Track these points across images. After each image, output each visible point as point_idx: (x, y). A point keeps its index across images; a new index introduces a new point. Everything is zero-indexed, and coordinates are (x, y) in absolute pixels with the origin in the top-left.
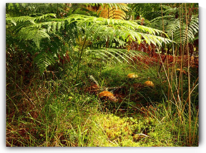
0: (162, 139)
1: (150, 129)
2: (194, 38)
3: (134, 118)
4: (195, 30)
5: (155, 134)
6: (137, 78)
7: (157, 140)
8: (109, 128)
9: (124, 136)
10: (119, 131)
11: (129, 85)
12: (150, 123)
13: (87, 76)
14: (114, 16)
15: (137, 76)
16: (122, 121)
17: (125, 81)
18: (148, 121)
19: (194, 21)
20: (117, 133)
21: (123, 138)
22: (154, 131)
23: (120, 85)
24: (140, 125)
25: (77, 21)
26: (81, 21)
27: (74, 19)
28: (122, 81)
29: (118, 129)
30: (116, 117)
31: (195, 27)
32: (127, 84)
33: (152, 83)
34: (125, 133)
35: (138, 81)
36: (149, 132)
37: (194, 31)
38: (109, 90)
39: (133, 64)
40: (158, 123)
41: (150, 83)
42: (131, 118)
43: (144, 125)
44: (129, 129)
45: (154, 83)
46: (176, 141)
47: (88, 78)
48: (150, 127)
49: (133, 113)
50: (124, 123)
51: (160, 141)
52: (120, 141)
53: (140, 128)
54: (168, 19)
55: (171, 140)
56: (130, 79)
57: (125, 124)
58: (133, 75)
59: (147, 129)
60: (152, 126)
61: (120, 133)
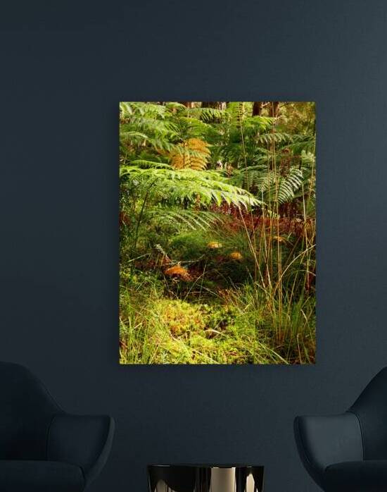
0: (244, 335)
1: (229, 321)
2: (293, 195)
3: (209, 305)
4: (295, 185)
5: (234, 329)
6: (221, 249)
7: (237, 337)
8: (175, 319)
9: (194, 330)
10: (187, 324)
11: (210, 258)
12: (229, 313)
13: (152, 244)
14: (192, 164)
15: (221, 245)
16: (193, 310)
17: (205, 253)
18: (227, 310)
19: (295, 174)
20: (184, 328)
21: (192, 333)
22: (233, 324)
23: (197, 257)
24: (216, 316)
25: (131, 173)
26: (136, 173)
27: (126, 171)
28: (201, 252)
29: (187, 320)
30: (186, 304)
31: (294, 182)
32: (207, 256)
33: (239, 255)
34: (195, 327)
35: (222, 253)
36: (227, 325)
37: (294, 187)
38: (182, 265)
39: (216, 229)
40: (241, 313)
41: (238, 255)
42: (206, 306)
43: (222, 315)
44: (202, 321)
45: (242, 255)
46: (262, 337)
47: (154, 248)
48: (230, 318)
49: (209, 298)
50: (196, 312)
51: (240, 337)
52: (188, 338)
53: (216, 320)
54: (260, 170)
55: (255, 337)
56: (211, 249)
57: (196, 315)
58: (216, 245)
59: (225, 321)
60: (232, 317)
61: (188, 326)
